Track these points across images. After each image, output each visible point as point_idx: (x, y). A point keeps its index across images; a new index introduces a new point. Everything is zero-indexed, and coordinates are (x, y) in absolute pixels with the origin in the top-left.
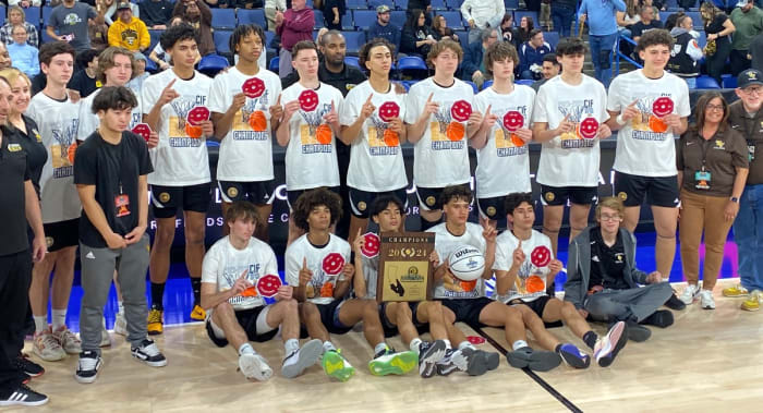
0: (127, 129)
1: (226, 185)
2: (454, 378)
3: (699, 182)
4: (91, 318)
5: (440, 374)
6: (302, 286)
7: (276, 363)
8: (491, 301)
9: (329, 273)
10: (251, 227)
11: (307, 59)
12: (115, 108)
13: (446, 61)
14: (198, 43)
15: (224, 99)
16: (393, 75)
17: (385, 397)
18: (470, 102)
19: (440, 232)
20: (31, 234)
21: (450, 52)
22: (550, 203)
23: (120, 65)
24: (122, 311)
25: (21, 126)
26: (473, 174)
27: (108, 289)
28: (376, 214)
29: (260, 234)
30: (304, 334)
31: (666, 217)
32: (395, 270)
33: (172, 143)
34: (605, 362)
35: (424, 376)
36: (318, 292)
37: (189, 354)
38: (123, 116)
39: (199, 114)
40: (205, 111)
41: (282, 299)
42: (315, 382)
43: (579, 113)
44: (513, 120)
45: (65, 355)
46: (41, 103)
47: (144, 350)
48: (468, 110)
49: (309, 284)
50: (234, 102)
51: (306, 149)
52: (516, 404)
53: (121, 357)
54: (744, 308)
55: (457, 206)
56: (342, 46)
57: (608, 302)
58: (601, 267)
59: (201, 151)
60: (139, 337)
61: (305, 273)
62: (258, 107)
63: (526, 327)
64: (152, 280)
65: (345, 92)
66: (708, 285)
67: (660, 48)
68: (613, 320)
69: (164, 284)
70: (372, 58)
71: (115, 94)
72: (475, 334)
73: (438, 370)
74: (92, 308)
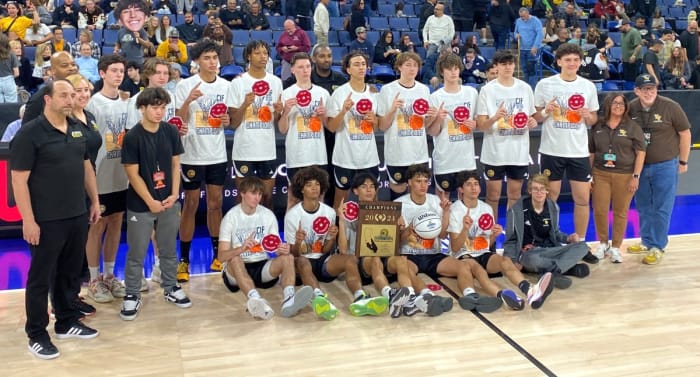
1: (239, 164)
2: (417, 318)
3: (607, 162)
4: (133, 268)
5: (406, 315)
6: (298, 244)
7: (277, 305)
8: (445, 256)
9: (317, 232)
10: (258, 197)
11: (303, 67)
12: (153, 104)
13: (410, 68)
14: (219, 54)
15: (239, 97)
16: (368, 79)
17: (363, 333)
18: (427, 100)
19: (405, 201)
20: (89, 201)
21: (412, 61)
22: (491, 178)
23: (160, 72)
24: (157, 263)
25: (83, 118)
26: (430, 155)
27: (147, 247)
28: (356, 187)
29: (265, 202)
30: (299, 282)
31: (582, 189)
32: (370, 232)
33: (198, 131)
34: (536, 305)
35: (393, 316)
36: (310, 248)
37: (208, 298)
39: (219, 109)
40: (224, 106)
41: (281, 254)
42: (308, 321)
43: (512, 109)
44: (461, 113)
45: (112, 298)
46: (98, 101)
47: (173, 294)
48: (426, 106)
49: (303, 243)
50: (246, 100)
51: (301, 136)
52: (466, 338)
53: (156, 300)
54: (645, 262)
55: (419, 181)
56: (329, 56)
57: (538, 257)
58: (533, 230)
59: (220, 138)
60: (170, 284)
61: (300, 234)
62: (265, 103)
63: (474, 277)
64: (181, 238)
65: (331, 92)
66: (616, 244)
67: (572, 56)
68: (543, 271)
69: (190, 243)
70: (352, 66)
71: (153, 92)
72: (434, 283)
73: (405, 311)
74: (135, 261)
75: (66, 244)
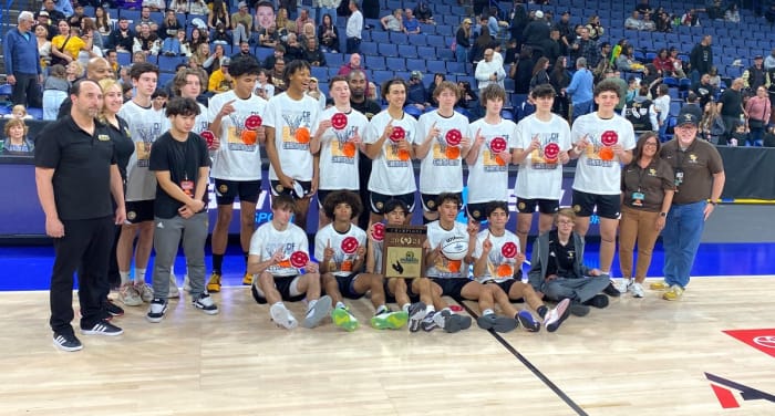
0: (192, 130)
1: (276, 183)
2: (434, 333)
3: (635, 200)
4: (161, 274)
5: (424, 330)
6: (326, 262)
7: (301, 316)
8: (470, 281)
9: (346, 252)
10: (288, 214)
11: (341, 88)
12: (182, 114)
17: (382, 344)
19: (434, 227)
21: (448, 90)
22: (522, 211)
23: (191, 83)
25: (115, 123)
31: (609, 226)
32: (396, 254)
33: (231, 146)
34: (552, 328)
35: (411, 330)
37: (237, 307)
38: (189, 120)
41: (308, 272)
44: (498, 144)
45: (142, 302)
46: (132, 110)
47: (202, 301)
48: (459, 136)
49: (332, 261)
51: (334, 159)
52: (480, 353)
54: (665, 298)
55: (448, 207)
57: (558, 286)
58: (557, 261)
61: (329, 252)
62: (302, 125)
63: (495, 301)
64: (213, 251)
66: (639, 280)
67: (609, 93)
70: (391, 92)
71: (183, 103)
72: (456, 304)
73: (423, 326)
74: (162, 267)
75: (91, 244)
